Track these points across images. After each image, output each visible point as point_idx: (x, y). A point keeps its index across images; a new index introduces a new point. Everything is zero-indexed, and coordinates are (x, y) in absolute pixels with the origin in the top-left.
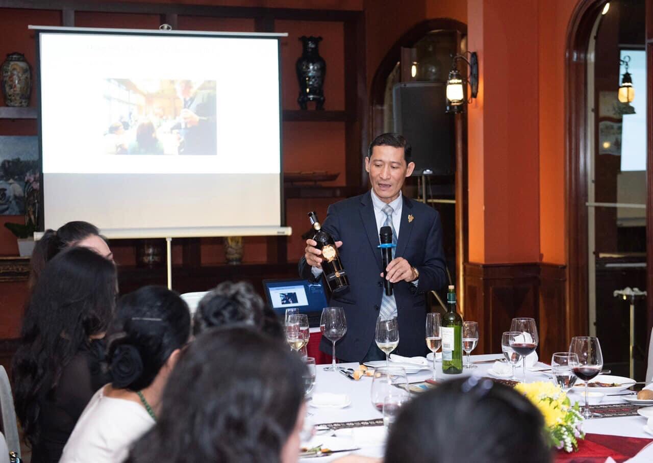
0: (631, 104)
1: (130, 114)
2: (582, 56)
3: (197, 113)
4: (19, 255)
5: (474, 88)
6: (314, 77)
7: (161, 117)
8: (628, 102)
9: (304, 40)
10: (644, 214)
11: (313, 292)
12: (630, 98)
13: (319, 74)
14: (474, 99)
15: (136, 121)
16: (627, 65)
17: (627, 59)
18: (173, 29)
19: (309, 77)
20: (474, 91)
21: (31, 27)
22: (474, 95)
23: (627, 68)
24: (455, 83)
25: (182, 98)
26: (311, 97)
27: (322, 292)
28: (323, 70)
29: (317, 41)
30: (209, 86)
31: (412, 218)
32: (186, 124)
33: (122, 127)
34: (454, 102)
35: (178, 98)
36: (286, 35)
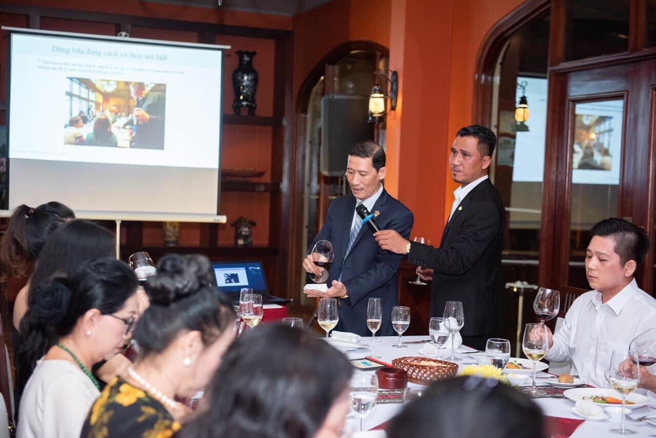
0: (526, 123)
1: (89, 109)
2: (489, 78)
3: (147, 112)
5: (393, 102)
6: (247, 86)
7: (116, 114)
8: (524, 121)
9: (241, 54)
10: (539, 219)
11: (253, 274)
12: (526, 117)
13: (252, 84)
14: (392, 112)
15: (94, 116)
16: (524, 89)
17: (524, 84)
18: (130, 37)
19: (244, 87)
20: (394, 105)
21: (3, 28)
22: (393, 108)
23: (524, 92)
24: (377, 97)
25: (135, 98)
26: (245, 103)
27: (260, 274)
28: (255, 81)
29: (251, 55)
30: (160, 89)
32: (138, 121)
33: (81, 121)
34: (376, 114)
35: (132, 98)
36: (228, 47)
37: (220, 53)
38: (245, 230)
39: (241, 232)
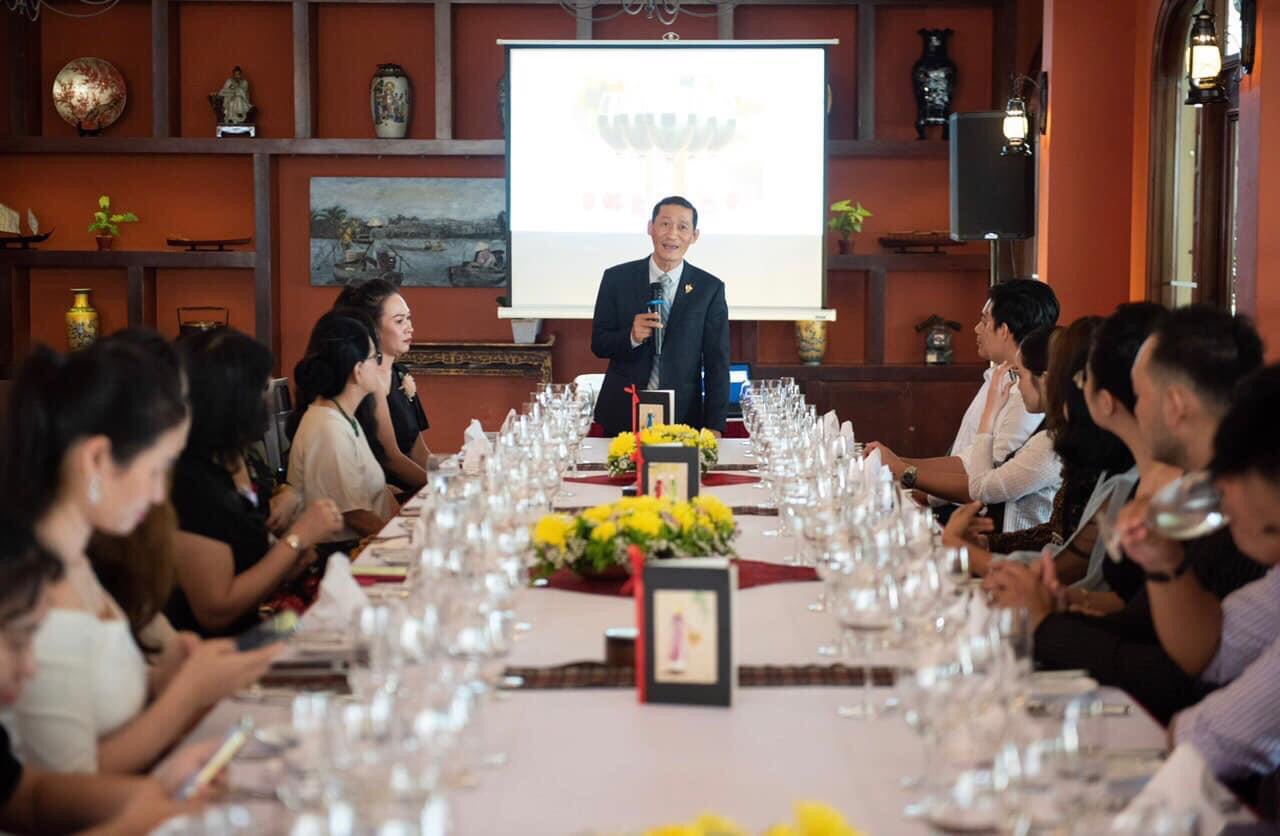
4: (513, 342)
5: (1043, 121)
6: (935, 90)
9: (926, 35)
13: (944, 85)
14: (1042, 137)
18: (681, 39)
19: (929, 91)
20: (1042, 124)
21: (500, 42)
22: (1043, 132)
24: (1014, 116)
26: (932, 120)
28: (950, 79)
29: (944, 35)
31: (691, 288)
34: (1013, 141)
36: (835, 41)
37: (821, 52)
38: (939, 338)
39: (932, 341)
